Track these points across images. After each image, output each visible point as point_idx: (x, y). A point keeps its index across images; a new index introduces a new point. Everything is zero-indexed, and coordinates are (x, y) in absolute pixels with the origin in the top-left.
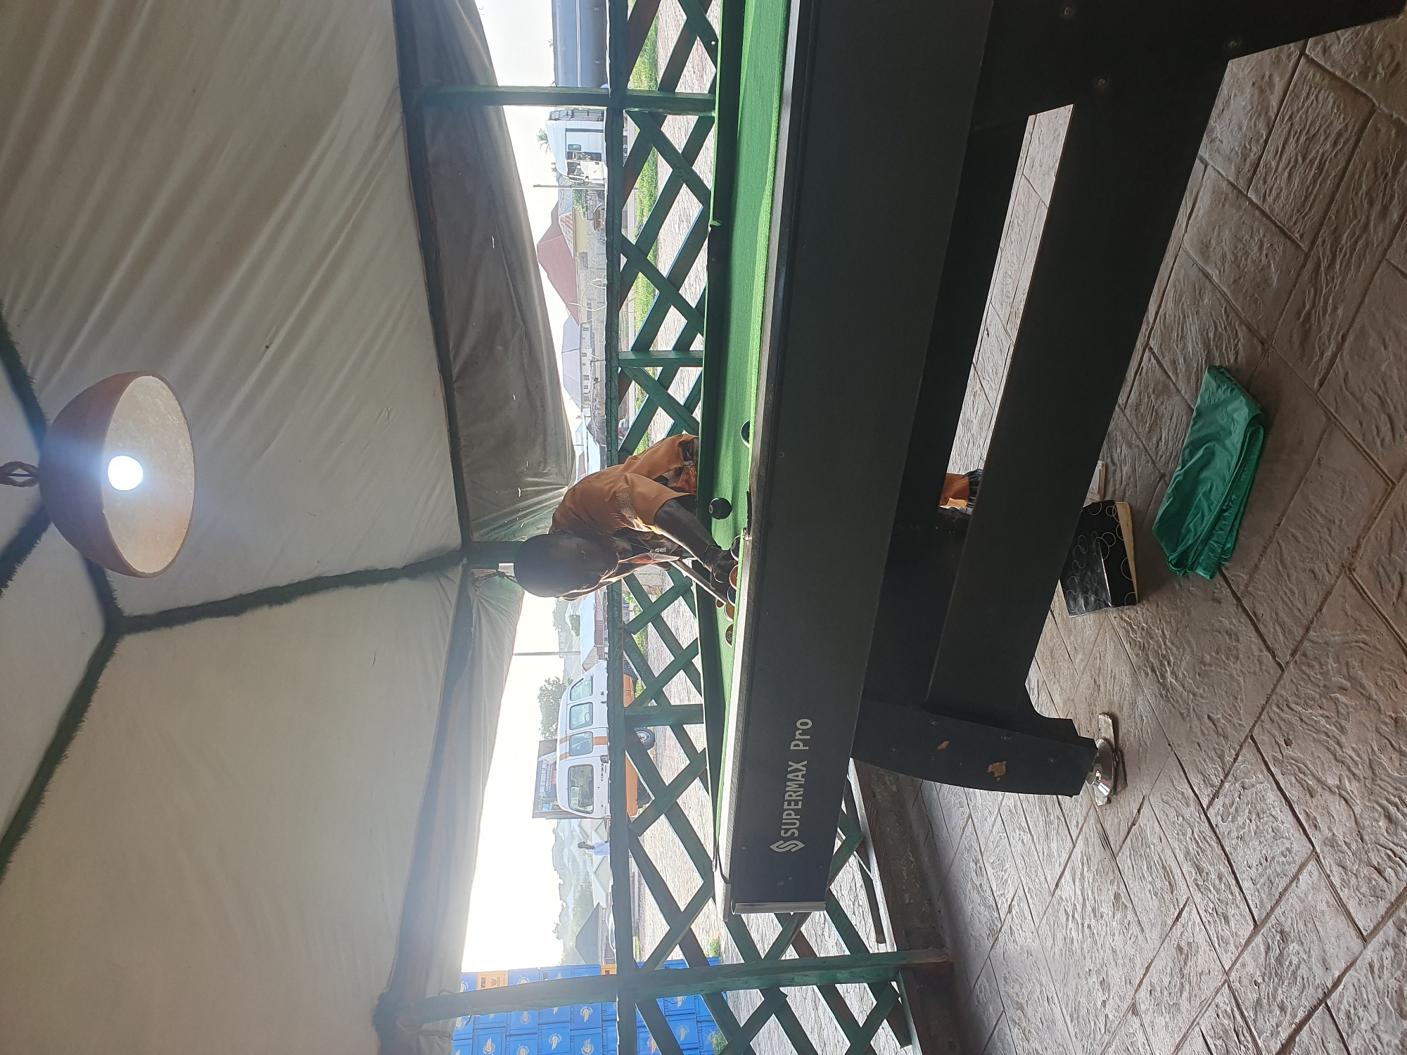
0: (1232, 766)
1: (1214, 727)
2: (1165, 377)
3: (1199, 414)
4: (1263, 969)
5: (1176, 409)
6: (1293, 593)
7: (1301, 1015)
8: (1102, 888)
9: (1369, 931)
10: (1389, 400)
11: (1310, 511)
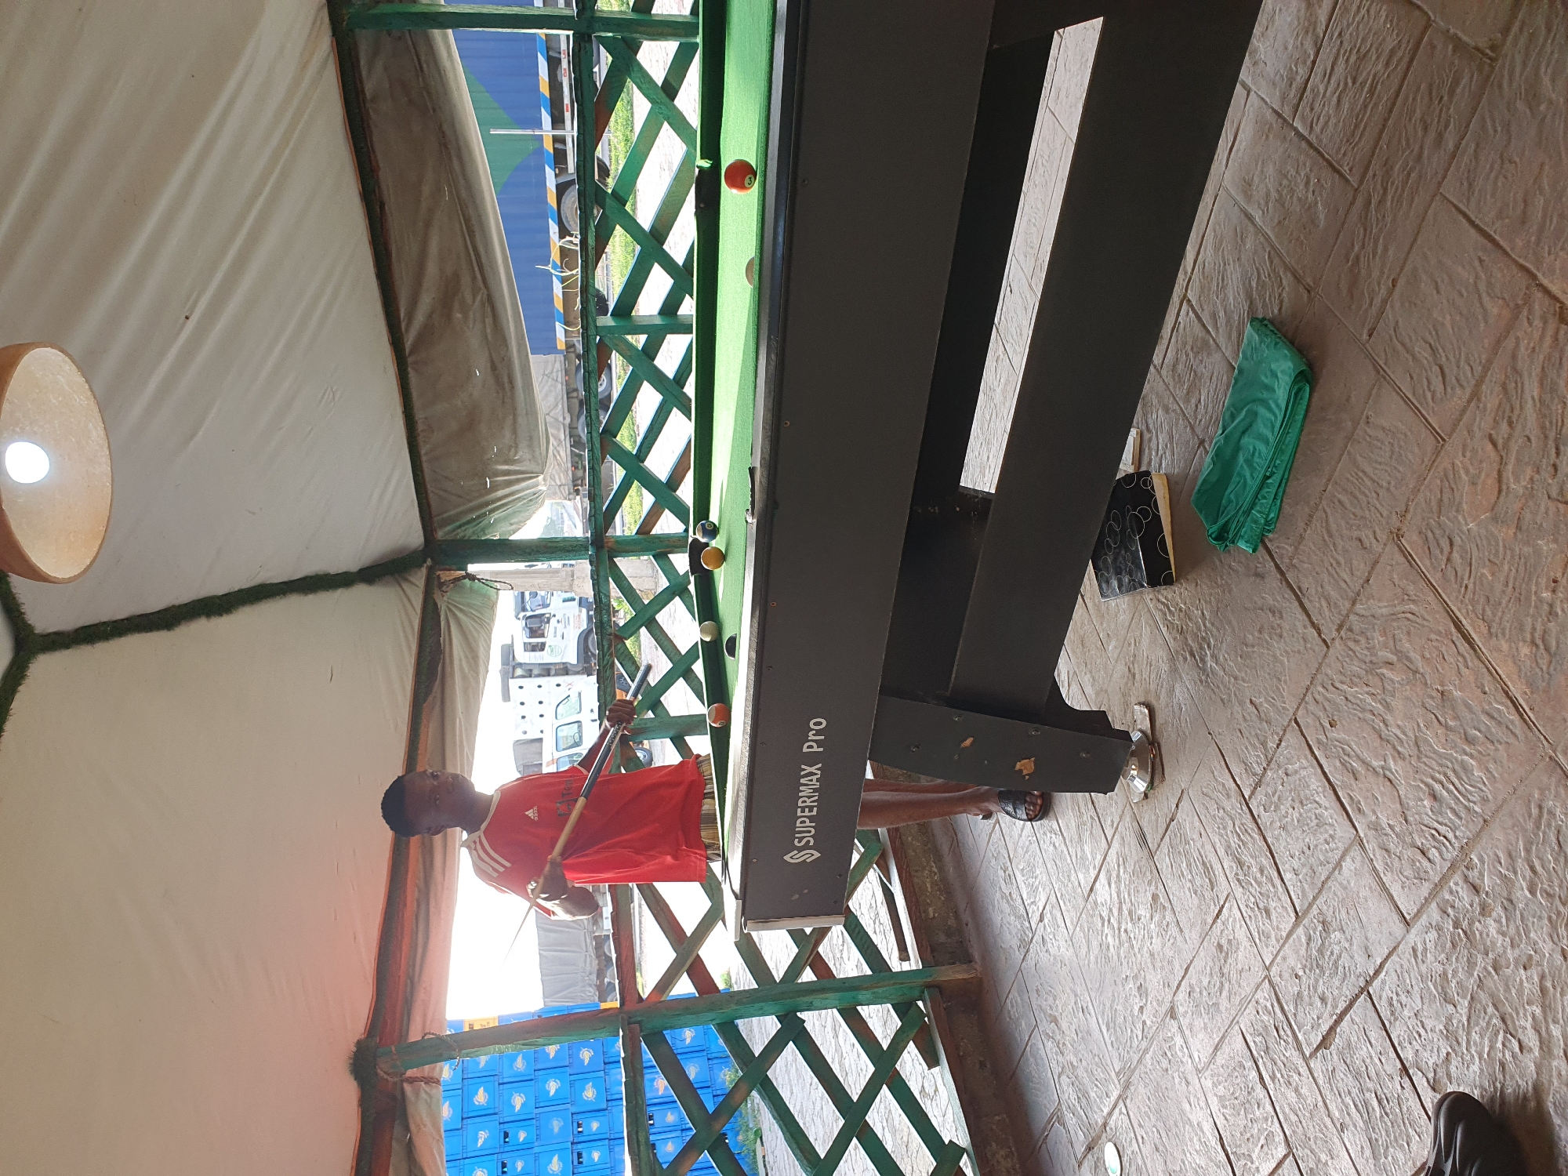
0: (1275, 752)
1: (1256, 712)
2: (1204, 333)
3: (1241, 371)
4: (1304, 962)
5: (1216, 368)
6: (1338, 563)
7: (1342, 1006)
8: (1140, 889)
9: (1412, 915)
10: (1441, 351)
11: (1357, 474)
